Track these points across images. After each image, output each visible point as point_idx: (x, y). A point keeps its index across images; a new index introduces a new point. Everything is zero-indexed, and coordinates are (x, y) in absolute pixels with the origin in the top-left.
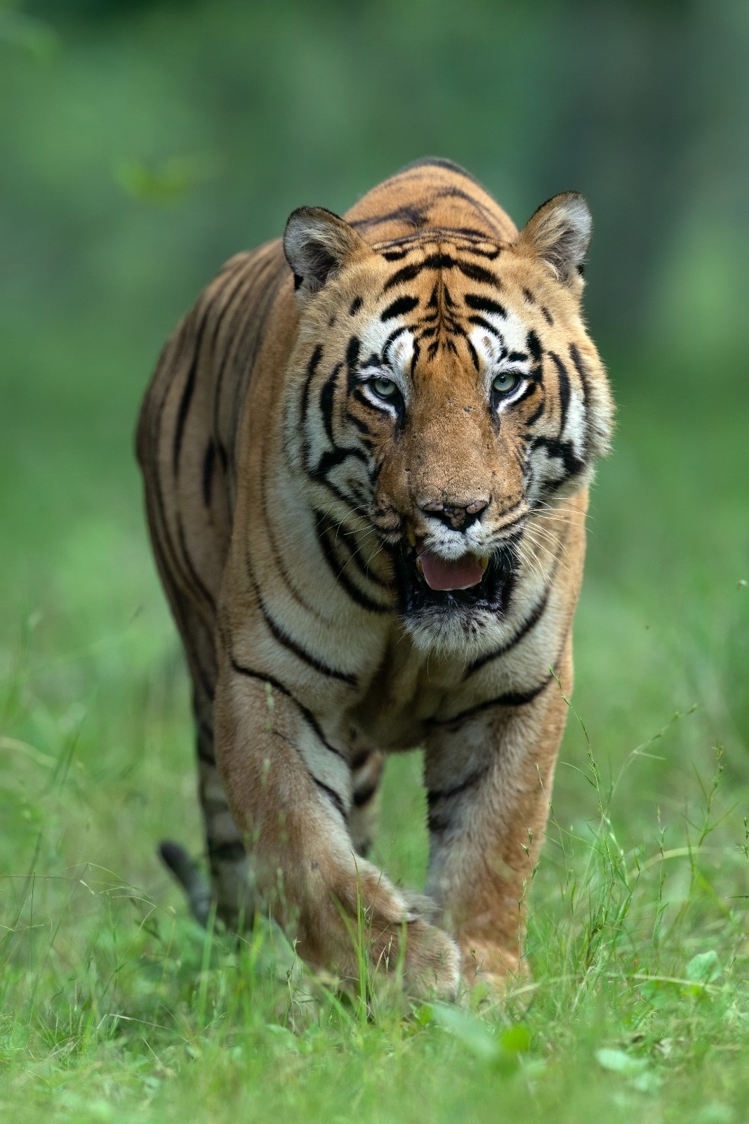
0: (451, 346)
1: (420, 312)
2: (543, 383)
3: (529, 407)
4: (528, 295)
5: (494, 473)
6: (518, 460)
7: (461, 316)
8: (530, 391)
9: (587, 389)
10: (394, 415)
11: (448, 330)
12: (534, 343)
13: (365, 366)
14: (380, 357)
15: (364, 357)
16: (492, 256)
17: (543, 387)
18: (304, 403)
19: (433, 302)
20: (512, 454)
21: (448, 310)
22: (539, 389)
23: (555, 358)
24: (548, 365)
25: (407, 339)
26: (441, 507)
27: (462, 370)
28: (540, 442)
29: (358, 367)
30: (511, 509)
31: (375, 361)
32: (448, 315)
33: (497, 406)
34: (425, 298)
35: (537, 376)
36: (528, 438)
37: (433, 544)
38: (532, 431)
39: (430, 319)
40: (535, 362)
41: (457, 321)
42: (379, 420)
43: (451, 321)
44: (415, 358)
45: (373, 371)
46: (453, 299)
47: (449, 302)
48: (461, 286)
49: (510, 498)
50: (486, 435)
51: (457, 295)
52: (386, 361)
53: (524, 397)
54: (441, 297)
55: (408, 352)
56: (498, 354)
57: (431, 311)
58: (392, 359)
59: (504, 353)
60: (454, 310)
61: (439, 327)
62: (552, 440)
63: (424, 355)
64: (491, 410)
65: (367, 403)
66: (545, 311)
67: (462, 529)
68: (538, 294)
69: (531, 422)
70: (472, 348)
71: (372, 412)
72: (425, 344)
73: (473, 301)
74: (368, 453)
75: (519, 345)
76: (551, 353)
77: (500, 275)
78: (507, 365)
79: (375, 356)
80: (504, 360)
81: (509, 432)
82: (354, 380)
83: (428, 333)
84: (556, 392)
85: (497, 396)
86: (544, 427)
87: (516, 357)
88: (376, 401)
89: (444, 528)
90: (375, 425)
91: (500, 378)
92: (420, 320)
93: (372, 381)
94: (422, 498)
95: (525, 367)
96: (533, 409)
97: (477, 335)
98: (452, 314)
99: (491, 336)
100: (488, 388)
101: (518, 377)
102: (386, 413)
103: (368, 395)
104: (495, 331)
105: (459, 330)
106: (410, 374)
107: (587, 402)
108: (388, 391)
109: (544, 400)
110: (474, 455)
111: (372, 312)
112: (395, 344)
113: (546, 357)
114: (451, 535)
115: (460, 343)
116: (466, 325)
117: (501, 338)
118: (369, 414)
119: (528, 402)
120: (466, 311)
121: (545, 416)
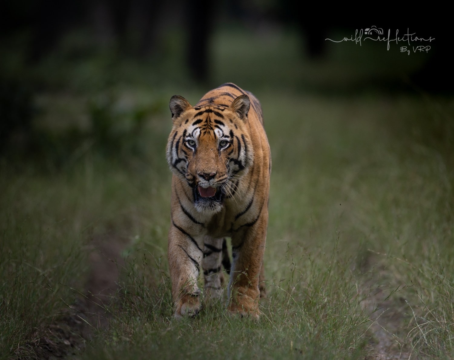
0: (209, 132)
1: (203, 123)
2: (234, 144)
3: (229, 150)
4: (231, 121)
5: (218, 166)
6: (225, 164)
7: (212, 125)
8: (230, 146)
9: (246, 147)
10: (194, 150)
11: (209, 129)
12: (231, 133)
13: (187, 137)
14: (191, 135)
15: (187, 135)
16: (223, 110)
17: (233, 145)
18: (172, 147)
19: (206, 121)
20: (223, 162)
21: (209, 123)
22: (232, 145)
23: (237, 138)
24: (235, 139)
25: (198, 130)
26: (203, 174)
27: (211, 139)
28: (232, 160)
29: (185, 137)
30: (222, 176)
31: (190, 136)
32: (209, 125)
33: (220, 149)
34: (204, 120)
35: (232, 142)
36: (228, 158)
37: (201, 184)
38: (230, 156)
39: (205, 125)
40: (231, 138)
41: (211, 126)
42: (190, 151)
43: (210, 126)
44: (200, 135)
45: (189, 138)
46: (211, 120)
47: (210, 121)
48: (213, 117)
49: (222, 173)
50: (216, 156)
51: (212, 120)
52: (192, 135)
53: (228, 148)
54: (208, 120)
55: (198, 133)
56: (221, 135)
57: (206, 123)
58: (194, 135)
59: (223, 135)
60: (211, 123)
61: (207, 128)
62: (235, 160)
63: (202, 134)
64: (219, 150)
65: (186, 147)
66: (235, 125)
67: (208, 180)
68: (234, 121)
69: (229, 154)
70: (214, 133)
71: (188, 149)
72: (203, 132)
73: (216, 121)
74: (186, 160)
75: (227, 133)
76: (236, 136)
77: (224, 115)
78: (224, 138)
79: (190, 134)
80: (223, 137)
81: (223, 157)
82: (184, 141)
83: (204, 129)
84: (237, 147)
85: (221, 147)
86: (234, 156)
87: (226, 136)
88: (189, 146)
89: (203, 180)
91: (222, 142)
92: (202, 126)
93: (189, 141)
94: (198, 171)
95: (228, 139)
96: (230, 150)
97: (216, 130)
98: (211, 124)
99: (220, 131)
100: (218, 144)
101: (227, 142)
102: (191, 149)
103: (187, 144)
104: (221, 129)
105: (212, 129)
106: (198, 139)
107: (246, 150)
108: (193, 144)
109: (233, 148)
110: (213, 161)
111: (191, 123)
112: (195, 131)
113: (234, 137)
114: (205, 181)
115: (212, 132)
116: (213, 127)
117: (223, 132)
118: (187, 150)
119: (229, 149)
120: (214, 124)
121: (233, 153)
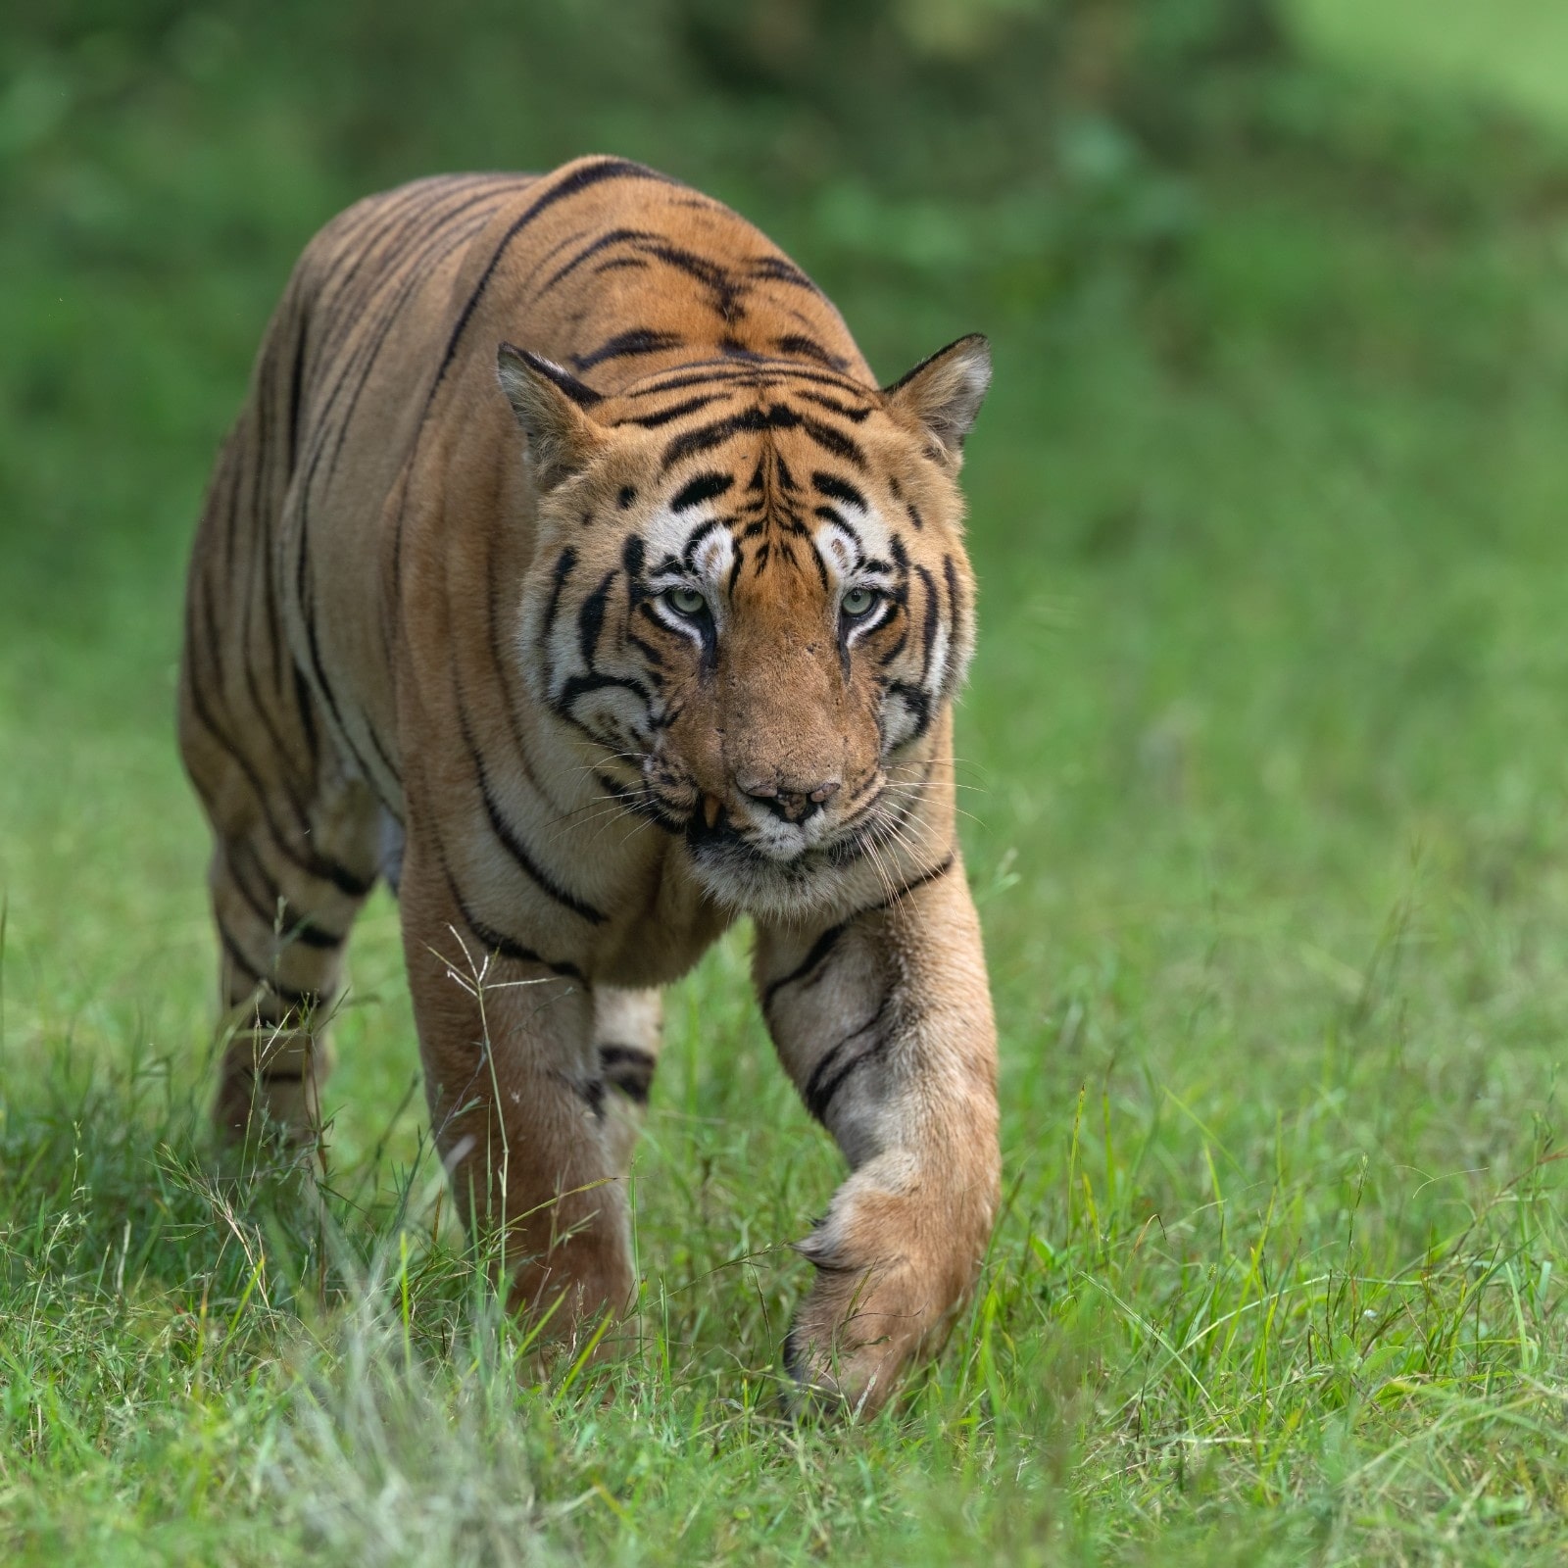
0: (787, 551)
1: (737, 496)
2: (910, 607)
3: (886, 641)
4: (895, 486)
5: (845, 739)
6: (873, 715)
7: (804, 506)
8: (891, 615)
9: (955, 619)
10: (699, 643)
11: (784, 527)
12: (898, 550)
13: (657, 573)
14: (681, 560)
15: (652, 560)
17: (907, 611)
19: (758, 481)
20: (866, 709)
21: (784, 496)
22: (902, 613)
23: (925, 575)
24: (915, 582)
25: (723, 537)
26: (774, 792)
27: (803, 590)
28: (897, 688)
29: (645, 575)
30: (866, 787)
31: (671, 565)
32: (784, 503)
33: (846, 638)
34: (744, 475)
35: (900, 596)
36: (883, 681)
38: (888, 672)
39: (755, 507)
40: (899, 577)
41: (797, 512)
42: (677, 648)
43: (788, 512)
44: (736, 570)
45: (671, 579)
46: (794, 477)
47: (786, 480)
48: (806, 457)
49: (864, 772)
50: (834, 683)
51: (801, 471)
52: (690, 566)
53: (881, 625)
55: (725, 560)
56: (853, 564)
57: (754, 496)
58: (699, 565)
59: (861, 562)
60: (794, 495)
61: (766, 519)
62: (910, 686)
63: (749, 566)
64: (840, 645)
65: (659, 622)
66: (912, 511)
67: (799, 820)
68: (908, 485)
69: (888, 659)
70: (818, 558)
71: (668, 636)
72: (751, 546)
73: (826, 484)
74: (653, 690)
75: (881, 552)
76: (918, 568)
77: (866, 449)
78: (864, 578)
79: (670, 558)
80: (860, 572)
81: (861, 675)
82: (639, 596)
83: (753, 530)
84: (921, 622)
85: (848, 620)
86: (905, 668)
87: (875, 566)
88: (671, 620)
90: (672, 655)
91: (854, 595)
92: (740, 509)
93: (669, 595)
94: (747, 778)
95: (886, 582)
96: (893, 641)
97: (825, 535)
98: (790, 502)
99: (844, 538)
100: (837, 611)
101: (877, 594)
102: (687, 639)
103: (661, 609)
104: (849, 530)
105: (800, 528)
106: (727, 591)
107: (954, 638)
108: (690, 607)
109: (907, 629)
110: (820, 715)
111: (657, 501)
112: (704, 546)
113: (913, 572)
115: (800, 547)
116: (809, 520)
117: (859, 542)
118: (663, 638)
119: (887, 632)
120: (813, 498)
121: (906, 652)
